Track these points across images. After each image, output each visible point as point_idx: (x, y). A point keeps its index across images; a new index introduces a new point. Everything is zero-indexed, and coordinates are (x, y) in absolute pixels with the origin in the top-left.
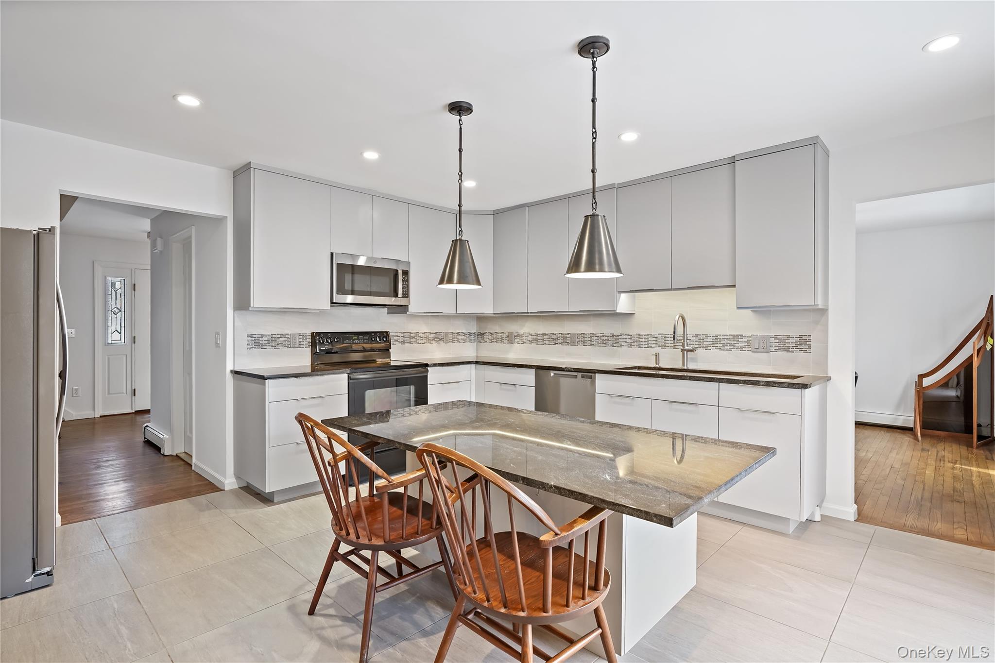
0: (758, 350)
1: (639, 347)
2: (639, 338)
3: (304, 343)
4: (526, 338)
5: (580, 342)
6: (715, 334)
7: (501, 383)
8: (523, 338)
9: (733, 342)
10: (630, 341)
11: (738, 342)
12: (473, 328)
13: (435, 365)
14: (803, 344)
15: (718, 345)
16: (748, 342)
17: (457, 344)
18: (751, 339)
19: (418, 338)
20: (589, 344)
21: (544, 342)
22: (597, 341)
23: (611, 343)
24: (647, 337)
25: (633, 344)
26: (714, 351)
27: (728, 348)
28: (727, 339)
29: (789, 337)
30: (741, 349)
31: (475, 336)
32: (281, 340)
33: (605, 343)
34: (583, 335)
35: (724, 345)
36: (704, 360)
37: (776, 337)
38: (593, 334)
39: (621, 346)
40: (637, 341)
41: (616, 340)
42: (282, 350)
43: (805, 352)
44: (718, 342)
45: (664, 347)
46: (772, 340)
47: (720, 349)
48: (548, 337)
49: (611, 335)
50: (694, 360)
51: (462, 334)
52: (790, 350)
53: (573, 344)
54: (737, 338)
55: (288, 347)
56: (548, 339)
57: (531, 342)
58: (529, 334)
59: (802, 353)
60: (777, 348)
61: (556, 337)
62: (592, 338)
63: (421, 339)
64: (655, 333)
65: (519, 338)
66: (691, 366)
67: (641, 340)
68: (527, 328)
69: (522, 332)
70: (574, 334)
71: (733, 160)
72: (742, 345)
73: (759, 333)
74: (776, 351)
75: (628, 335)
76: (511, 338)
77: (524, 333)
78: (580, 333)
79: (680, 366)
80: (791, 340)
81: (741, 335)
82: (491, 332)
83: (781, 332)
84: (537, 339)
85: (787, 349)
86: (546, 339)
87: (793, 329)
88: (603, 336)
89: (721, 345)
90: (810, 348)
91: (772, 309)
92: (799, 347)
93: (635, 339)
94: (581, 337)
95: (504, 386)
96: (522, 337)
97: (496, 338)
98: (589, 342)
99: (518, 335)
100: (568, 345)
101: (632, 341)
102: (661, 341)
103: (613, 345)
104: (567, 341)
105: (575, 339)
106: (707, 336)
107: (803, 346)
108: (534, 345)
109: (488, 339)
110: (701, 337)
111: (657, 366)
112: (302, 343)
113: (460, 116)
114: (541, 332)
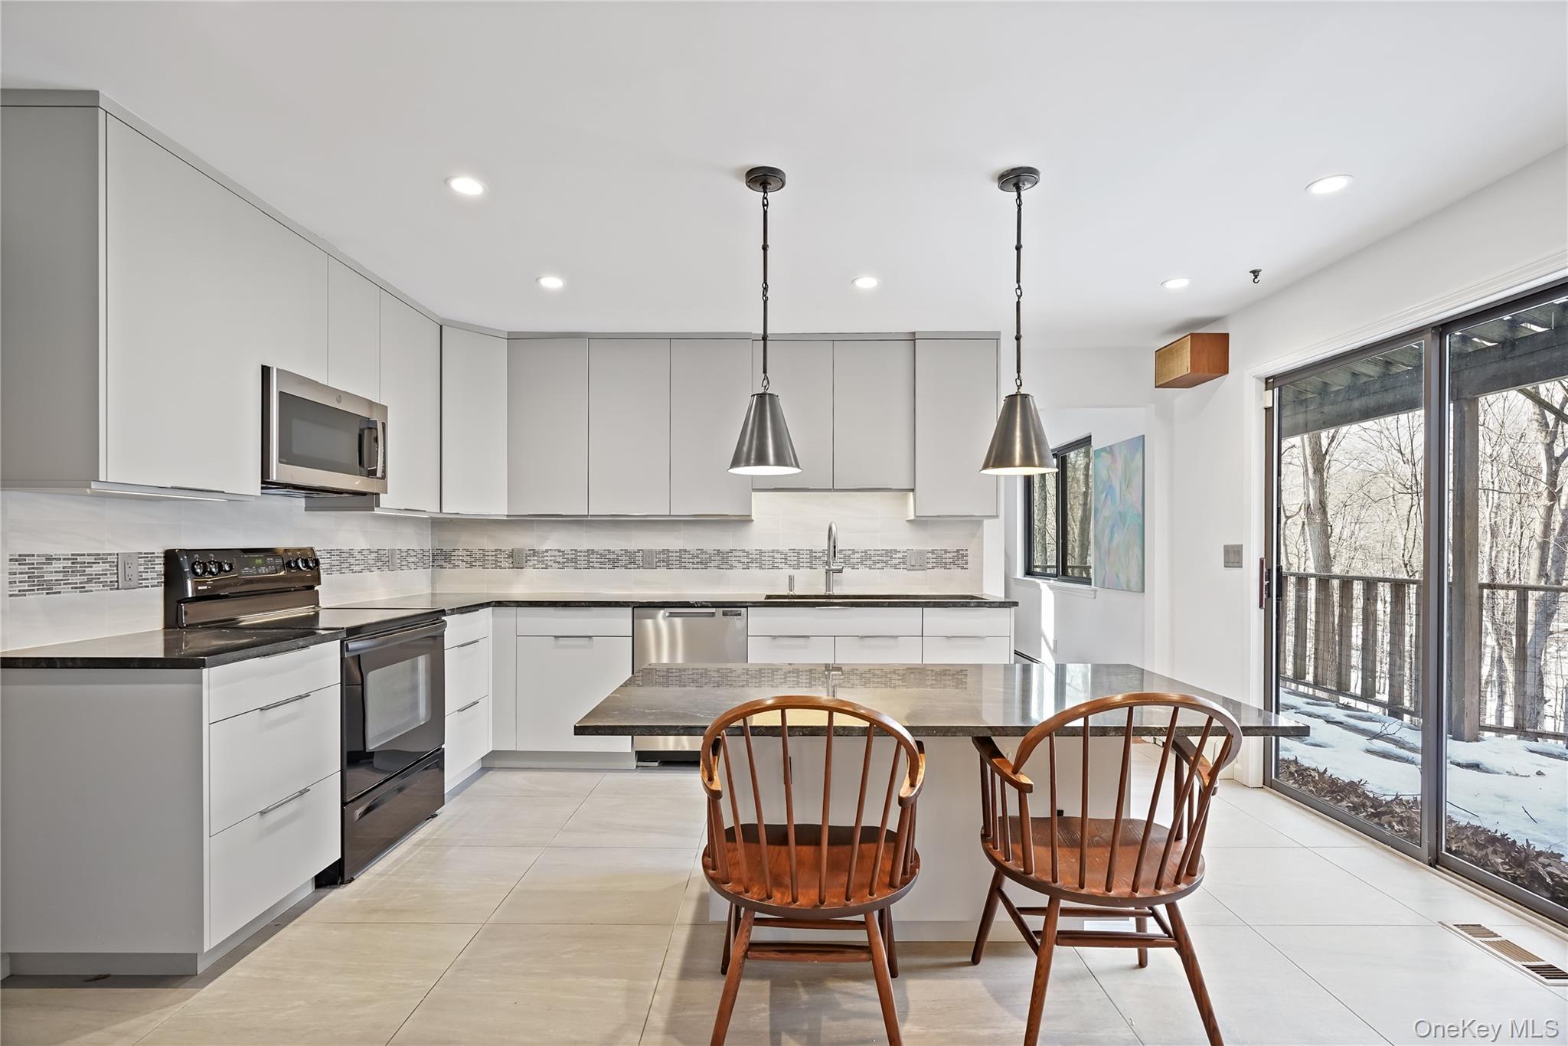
0: (914, 568)
1: (761, 567)
2: (760, 555)
3: (149, 575)
4: (553, 558)
5: (662, 564)
6: (863, 549)
7: (556, 637)
8: (546, 558)
9: (885, 559)
10: (745, 560)
11: (891, 558)
12: (424, 542)
13: (453, 611)
14: (959, 559)
15: (868, 563)
16: (904, 558)
17: (406, 572)
18: (906, 554)
19: (352, 561)
20: (678, 566)
21: (591, 564)
22: (691, 560)
23: (715, 563)
24: (771, 554)
25: (750, 565)
26: (863, 571)
27: (879, 565)
28: (879, 555)
29: (946, 551)
30: (895, 566)
31: (429, 556)
32: (96, 569)
33: (705, 564)
34: (666, 552)
35: (875, 562)
36: (853, 582)
37: (933, 552)
38: (685, 551)
39: (732, 567)
40: (758, 560)
41: (723, 559)
42: (99, 594)
43: (963, 568)
44: (868, 559)
45: (798, 566)
46: (930, 555)
47: (870, 568)
48: (599, 556)
49: (716, 552)
50: (839, 583)
51: (413, 553)
52: (948, 566)
53: (647, 566)
54: (890, 553)
55: (115, 586)
56: (599, 560)
57: (563, 566)
58: (559, 551)
59: (959, 570)
60: (934, 565)
61: (615, 556)
62: (683, 556)
63: (357, 562)
64: (784, 547)
65: (536, 558)
66: (836, 591)
67: (763, 558)
68: (553, 541)
69: (544, 548)
70: (650, 551)
71: (913, 338)
72: (897, 562)
73: (916, 547)
74: (933, 567)
75: (743, 551)
76: (517, 560)
77: (547, 551)
78: (661, 548)
79: (822, 591)
80: (948, 555)
81: (895, 551)
82: (470, 548)
83: (938, 546)
84: (571, 560)
85: (945, 566)
86: (595, 560)
87: (948, 541)
88: (702, 553)
89: (871, 563)
90: (967, 564)
91: (929, 519)
92: (956, 563)
93: (754, 557)
94: (662, 556)
95: (562, 641)
96: (543, 557)
97: (477, 560)
98: (678, 562)
99: (535, 553)
100: (638, 568)
101: (749, 560)
102: (793, 559)
103: (718, 567)
104: (637, 562)
105: (652, 560)
106: (854, 552)
107: (960, 562)
108: (569, 571)
109: (463, 561)
110: (847, 552)
111: (792, 593)
112: (144, 576)
113: (765, 192)
114: (585, 547)
